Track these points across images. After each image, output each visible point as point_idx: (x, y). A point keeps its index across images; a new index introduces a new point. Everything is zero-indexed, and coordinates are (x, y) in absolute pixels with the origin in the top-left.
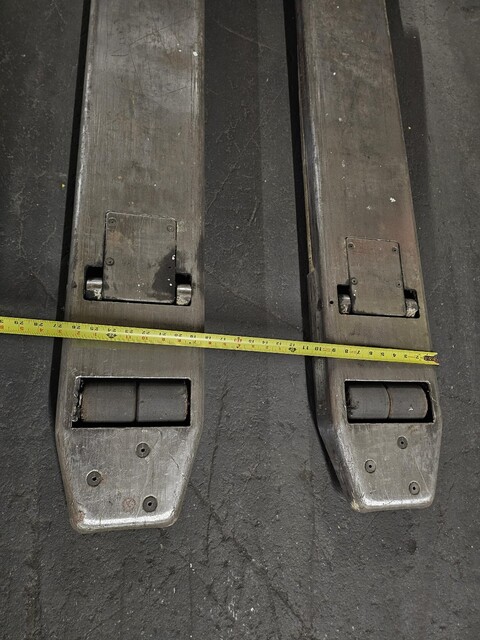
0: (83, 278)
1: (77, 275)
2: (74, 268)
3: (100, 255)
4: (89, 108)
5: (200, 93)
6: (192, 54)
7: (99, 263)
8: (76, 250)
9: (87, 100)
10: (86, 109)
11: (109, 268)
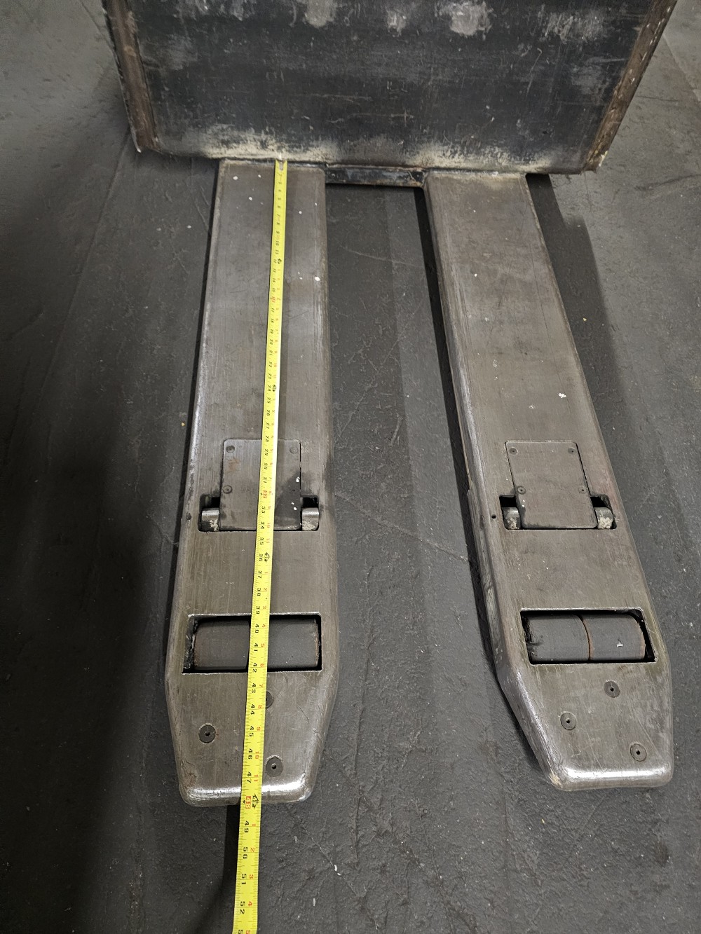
0: (198, 508)
1: (192, 507)
2: (189, 499)
3: (217, 484)
4: (207, 343)
5: (324, 315)
6: (313, 281)
7: (215, 492)
8: (192, 480)
9: (205, 336)
10: (204, 345)
11: (227, 495)
